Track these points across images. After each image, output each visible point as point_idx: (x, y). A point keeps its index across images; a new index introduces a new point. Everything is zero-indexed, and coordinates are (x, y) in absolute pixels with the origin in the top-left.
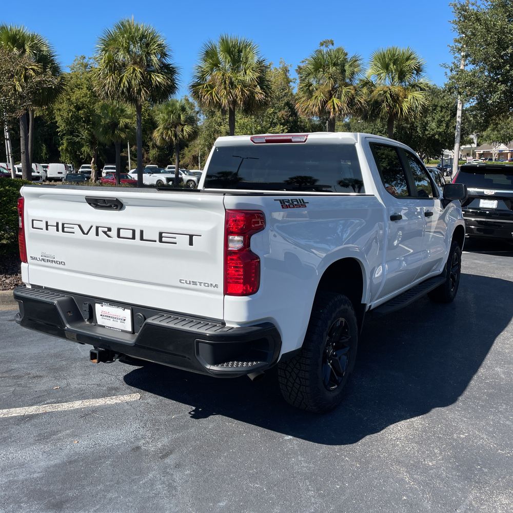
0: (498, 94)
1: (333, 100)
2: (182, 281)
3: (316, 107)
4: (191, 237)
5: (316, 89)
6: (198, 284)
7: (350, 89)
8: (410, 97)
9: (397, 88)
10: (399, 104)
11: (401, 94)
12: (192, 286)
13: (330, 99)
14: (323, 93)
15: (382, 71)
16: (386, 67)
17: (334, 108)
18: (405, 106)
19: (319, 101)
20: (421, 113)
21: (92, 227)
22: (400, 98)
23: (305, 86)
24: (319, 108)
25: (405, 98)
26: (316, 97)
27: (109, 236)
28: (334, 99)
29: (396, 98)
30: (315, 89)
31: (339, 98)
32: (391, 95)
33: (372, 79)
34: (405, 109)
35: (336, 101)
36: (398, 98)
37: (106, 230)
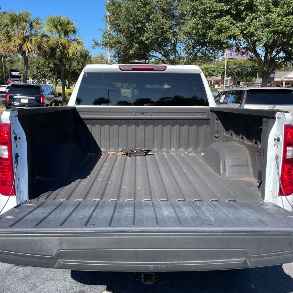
1: (26, 44)
3: (15, 48)
5: (14, 36)
7: (37, 38)
8: (72, 46)
9: (64, 40)
10: (66, 51)
11: (67, 44)
13: (24, 43)
14: (19, 39)
15: (53, 29)
16: (56, 27)
17: (28, 50)
18: (70, 52)
19: (17, 43)
20: (79, 56)
22: (67, 47)
23: (5, 33)
24: (18, 49)
25: (69, 47)
26: (15, 41)
30: (12, 35)
31: (31, 43)
32: (61, 44)
33: (47, 33)
34: (71, 54)
35: (29, 45)
36: (65, 47)
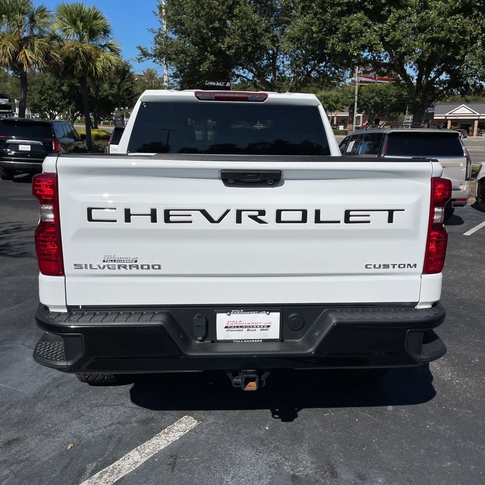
0: (207, 64)
1: (24, 52)
2: (368, 267)
3: (5, 57)
4: (391, 213)
5: (2, 37)
6: (391, 267)
7: (42, 41)
8: (102, 57)
9: (88, 46)
10: (92, 64)
11: (93, 53)
12: (382, 270)
13: (20, 50)
14: (11, 43)
15: (69, 27)
16: (74, 23)
17: (28, 61)
18: (99, 65)
19: (8, 50)
20: (115, 74)
21: (228, 211)
22: (93, 57)
24: (9, 59)
25: (97, 57)
26: (4, 46)
27: (261, 222)
28: (26, 51)
29: (88, 56)
31: (32, 50)
32: (83, 52)
33: (59, 33)
34: (100, 69)
35: (28, 53)
36: (91, 57)
37: (256, 213)
